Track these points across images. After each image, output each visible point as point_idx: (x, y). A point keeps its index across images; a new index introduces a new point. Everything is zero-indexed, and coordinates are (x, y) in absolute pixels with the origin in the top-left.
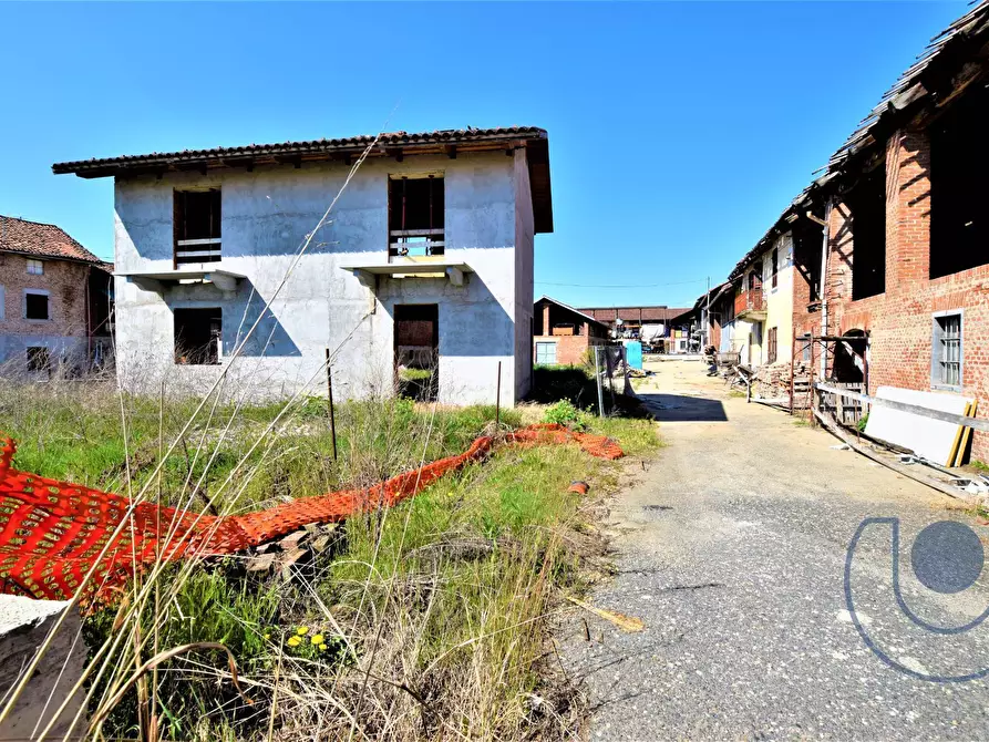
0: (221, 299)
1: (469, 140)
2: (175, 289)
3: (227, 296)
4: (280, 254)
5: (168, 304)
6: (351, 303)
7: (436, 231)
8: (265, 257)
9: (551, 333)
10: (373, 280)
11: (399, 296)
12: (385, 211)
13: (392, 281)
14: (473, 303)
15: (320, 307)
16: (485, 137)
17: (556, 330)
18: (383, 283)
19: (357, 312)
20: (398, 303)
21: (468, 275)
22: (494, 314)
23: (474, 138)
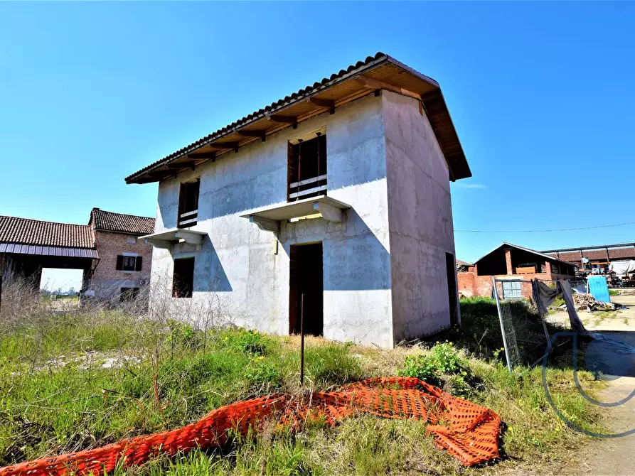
0: (194, 251)
1: (328, 87)
2: (176, 245)
3: (198, 249)
4: (225, 214)
5: (172, 256)
6: (262, 246)
7: (321, 178)
8: (217, 218)
9: (514, 272)
10: (275, 226)
11: (294, 237)
12: (285, 169)
13: (289, 224)
14: (351, 237)
15: (244, 252)
16: (339, 79)
17: (519, 270)
18: (283, 227)
19: (266, 253)
20: (293, 243)
21: (346, 212)
22: (370, 246)
23: (330, 83)
